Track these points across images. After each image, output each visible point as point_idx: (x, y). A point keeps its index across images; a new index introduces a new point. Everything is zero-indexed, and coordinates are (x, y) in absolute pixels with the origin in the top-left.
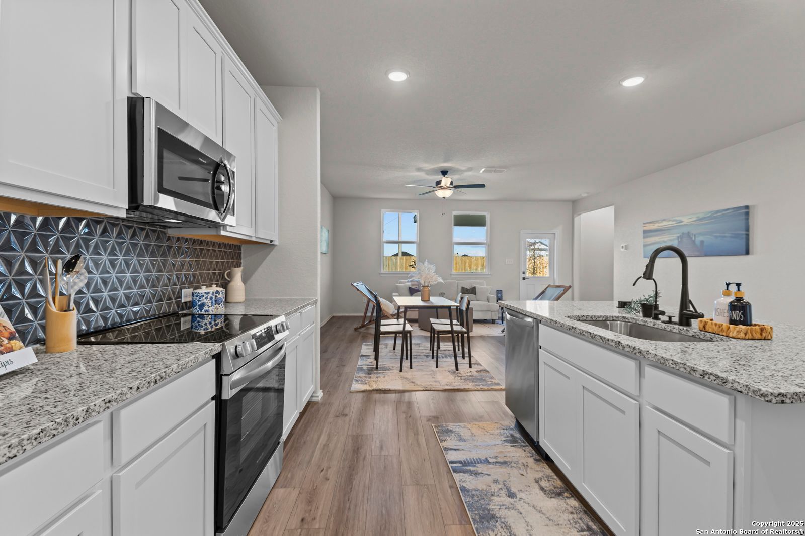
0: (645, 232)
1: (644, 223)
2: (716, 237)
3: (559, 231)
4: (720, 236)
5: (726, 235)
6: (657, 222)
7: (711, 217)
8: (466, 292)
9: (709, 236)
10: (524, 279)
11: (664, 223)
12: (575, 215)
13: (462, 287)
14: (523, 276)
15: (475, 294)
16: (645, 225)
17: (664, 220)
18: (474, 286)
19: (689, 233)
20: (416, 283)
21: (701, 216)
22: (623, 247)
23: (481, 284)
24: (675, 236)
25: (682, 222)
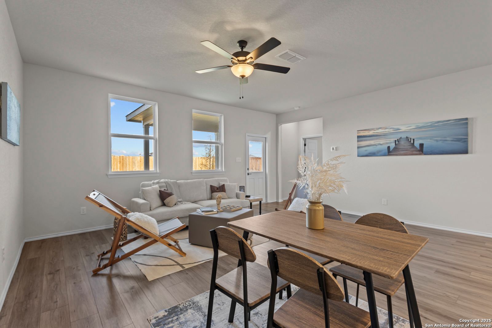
0: (358, 137)
1: (358, 131)
2: (437, 141)
3: (269, 136)
4: (441, 140)
5: (448, 139)
6: (373, 129)
7: (431, 126)
8: (218, 191)
9: (429, 140)
10: (248, 174)
11: (380, 131)
12: (279, 125)
13: (211, 186)
14: (247, 172)
15: (225, 192)
16: (358, 132)
17: (380, 128)
18: (222, 183)
19: (407, 137)
20: (164, 184)
21: (421, 125)
22: (333, 149)
23: (225, 181)
24: (393, 140)
25: (400, 130)
